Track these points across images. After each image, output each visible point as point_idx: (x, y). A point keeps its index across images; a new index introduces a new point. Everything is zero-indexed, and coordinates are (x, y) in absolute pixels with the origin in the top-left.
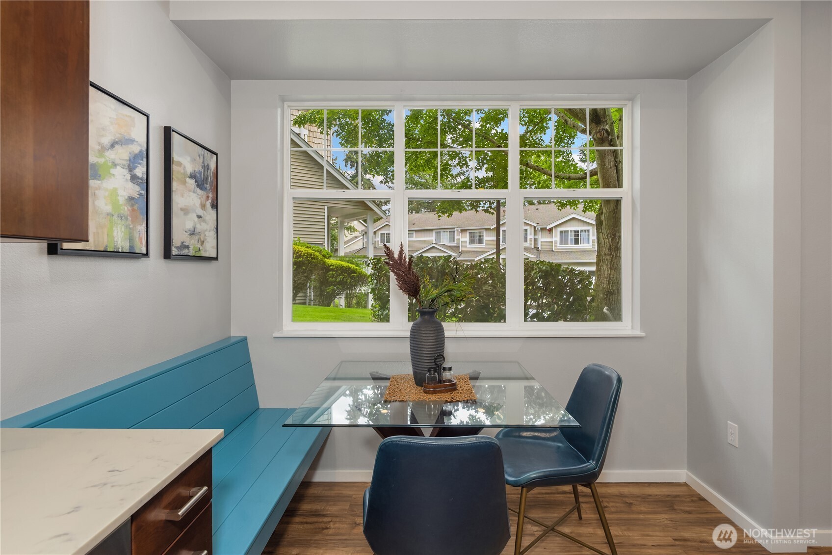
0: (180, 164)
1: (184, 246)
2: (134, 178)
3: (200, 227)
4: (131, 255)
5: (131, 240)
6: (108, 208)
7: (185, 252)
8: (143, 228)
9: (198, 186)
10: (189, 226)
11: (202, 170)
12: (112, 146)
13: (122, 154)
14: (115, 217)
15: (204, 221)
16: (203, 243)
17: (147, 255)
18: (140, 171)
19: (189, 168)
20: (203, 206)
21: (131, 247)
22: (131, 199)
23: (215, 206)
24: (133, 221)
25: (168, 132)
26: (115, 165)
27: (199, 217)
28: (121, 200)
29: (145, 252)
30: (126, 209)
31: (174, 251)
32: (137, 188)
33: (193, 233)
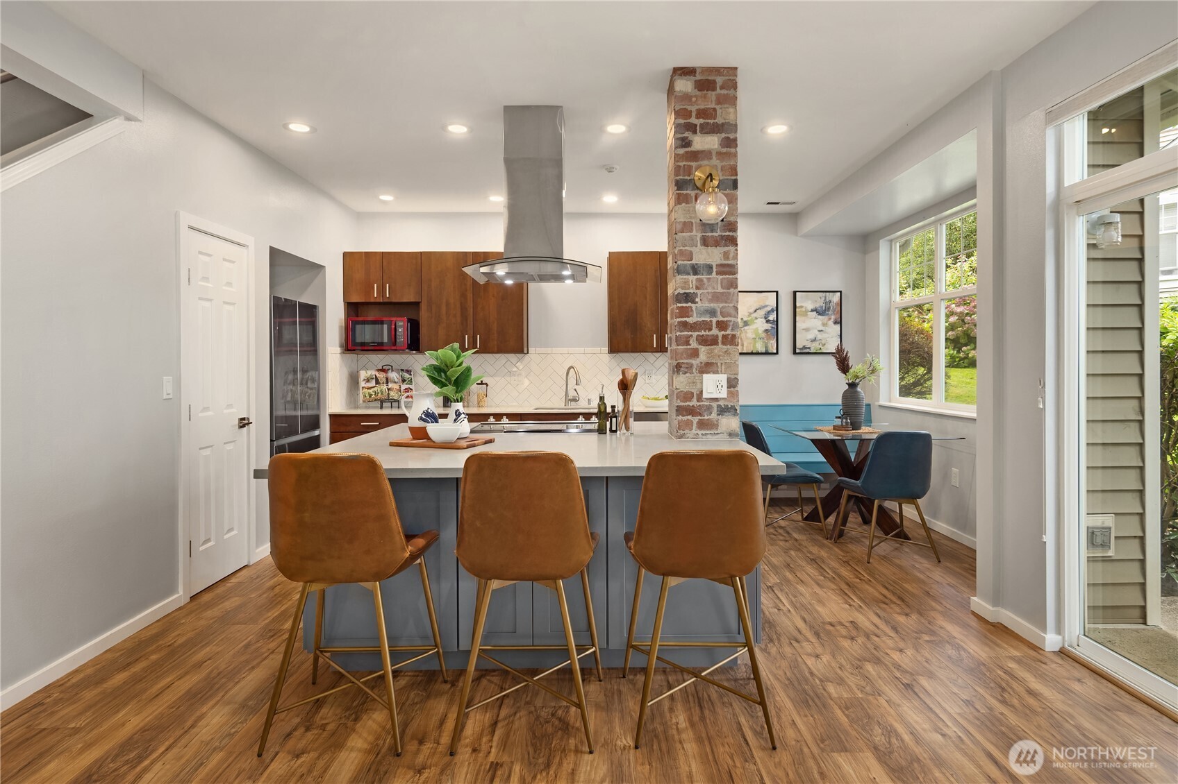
0: (802, 307)
1: (805, 347)
2: (768, 321)
3: (819, 336)
4: (767, 353)
5: (766, 347)
6: (754, 336)
7: (807, 350)
8: (774, 342)
9: (819, 314)
10: (811, 336)
11: (824, 305)
12: (755, 311)
13: (762, 313)
14: (757, 339)
15: (826, 333)
16: (824, 345)
17: (777, 353)
18: (772, 317)
19: (810, 306)
20: (824, 325)
21: (766, 350)
22: (766, 331)
23: (839, 322)
24: (767, 339)
25: (795, 293)
26: (756, 318)
27: (819, 331)
28: (760, 332)
29: (775, 351)
30: (763, 335)
31: (798, 351)
32: (771, 325)
33: (814, 340)
